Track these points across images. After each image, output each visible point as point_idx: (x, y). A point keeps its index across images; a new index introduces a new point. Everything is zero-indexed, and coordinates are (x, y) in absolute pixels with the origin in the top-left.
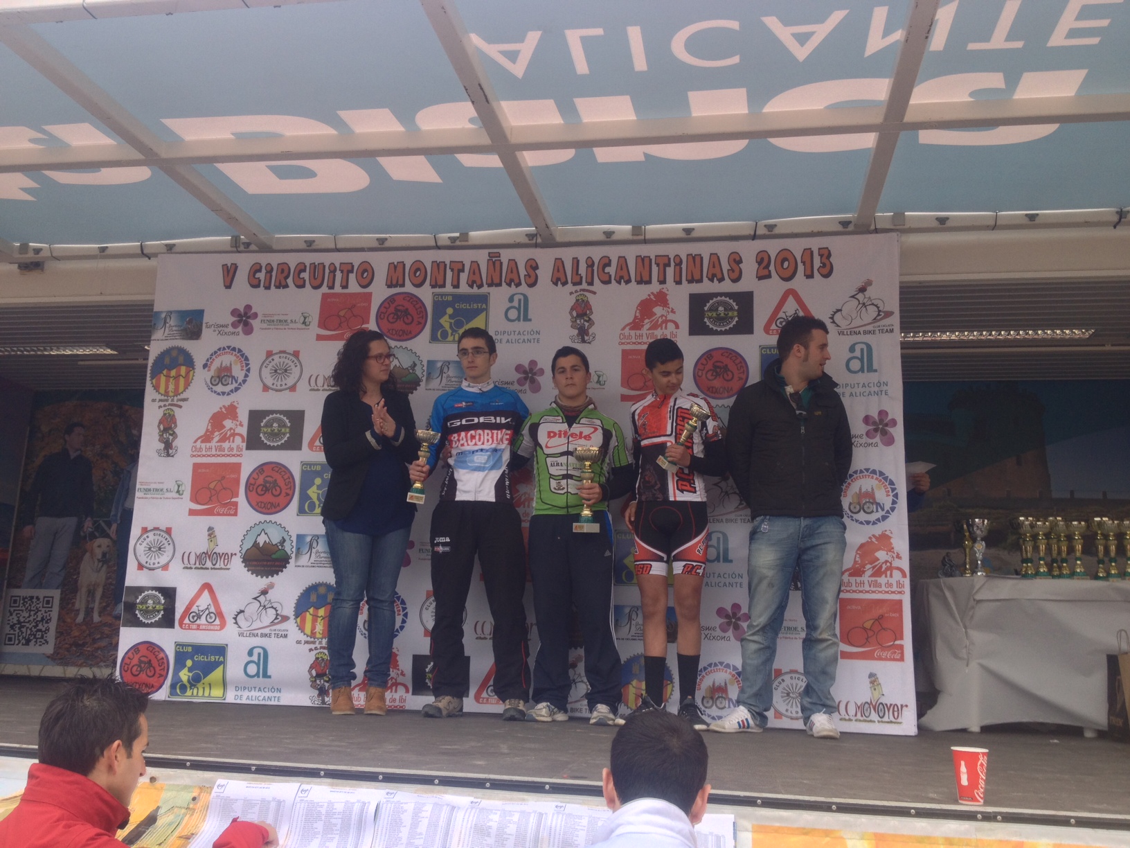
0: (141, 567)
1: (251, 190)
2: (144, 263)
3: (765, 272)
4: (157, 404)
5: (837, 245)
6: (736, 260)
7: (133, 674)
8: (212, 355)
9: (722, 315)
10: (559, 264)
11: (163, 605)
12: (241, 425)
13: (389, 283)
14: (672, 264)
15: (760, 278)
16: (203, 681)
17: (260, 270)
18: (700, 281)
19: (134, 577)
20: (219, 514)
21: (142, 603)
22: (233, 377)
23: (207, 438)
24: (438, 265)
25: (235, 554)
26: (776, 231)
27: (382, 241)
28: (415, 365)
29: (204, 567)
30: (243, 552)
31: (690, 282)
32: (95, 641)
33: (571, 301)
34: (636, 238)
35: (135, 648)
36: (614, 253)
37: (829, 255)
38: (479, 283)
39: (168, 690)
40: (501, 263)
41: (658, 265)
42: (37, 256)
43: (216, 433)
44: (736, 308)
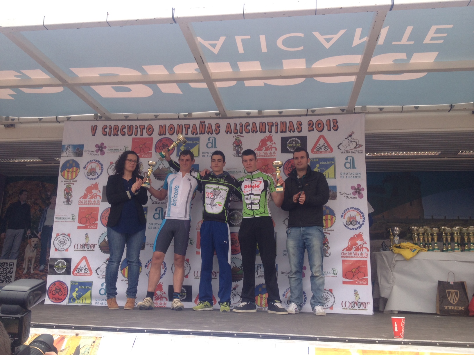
0: (56, 250)
1: (104, 96)
2: (58, 124)
3: (312, 129)
4: (63, 183)
5: (341, 119)
6: (300, 124)
7: (53, 294)
8: (87, 163)
9: (294, 145)
10: (229, 126)
11: (66, 265)
12: (100, 192)
13: (160, 134)
14: (274, 125)
15: (309, 131)
16: (82, 297)
17: (106, 128)
18: (286, 132)
19: (53, 254)
20: (90, 228)
21: (57, 265)
22: (96, 172)
23: (85, 197)
24: (180, 126)
25: (96, 244)
26: (315, 113)
27: (156, 116)
29: (84, 250)
30: (99, 243)
31: (281, 132)
33: (234, 140)
34: (259, 115)
35: (54, 283)
36: (251, 121)
37: (337, 122)
38: (196, 133)
39: (68, 301)
40: (205, 125)
41: (268, 126)
42: (13, 122)
43: (89, 195)
44: (300, 142)
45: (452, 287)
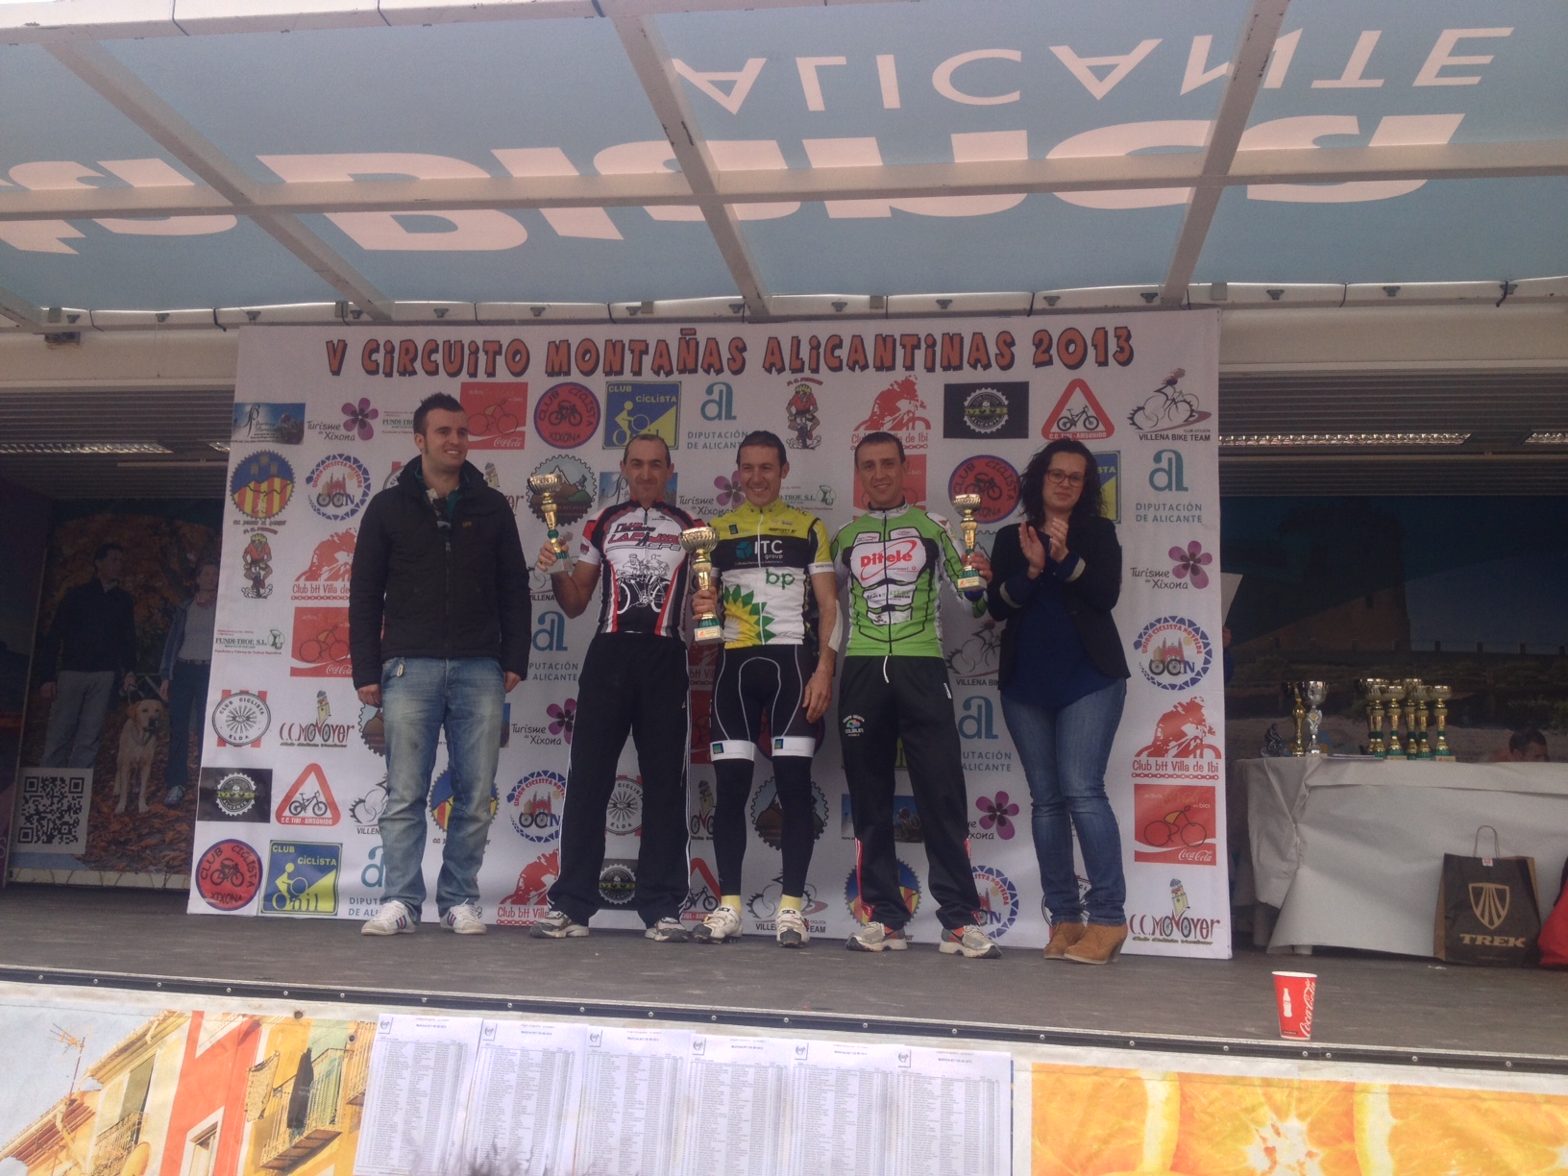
0: (222, 742)
1: (368, 244)
2: (216, 335)
3: (1046, 357)
4: (241, 528)
5: (1140, 325)
6: (1007, 341)
7: (214, 883)
8: (318, 465)
9: (988, 412)
10: (773, 346)
11: (254, 792)
13: (550, 370)
14: (923, 345)
15: (1038, 364)
16: (307, 891)
17: (377, 350)
18: (959, 367)
19: (212, 756)
20: (331, 675)
21: (224, 789)
22: (348, 496)
23: (312, 574)
24: (614, 345)
26: (1059, 305)
27: (538, 311)
28: (585, 479)
29: (312, 743)
30: (363, 724)
31: (946, 368)
32: (141, 837)
33: (791, 392)
34: (875, 311)
35: (217, 849)
36: (846, 330)
37: (1129, 337)
38: (667, 368)
39: (262, 903)
40: (697, 344)
41: (904, 347)
42: (72, 325)
43: (325, 569)
44: (1006, 402)
45: (1488, 874)
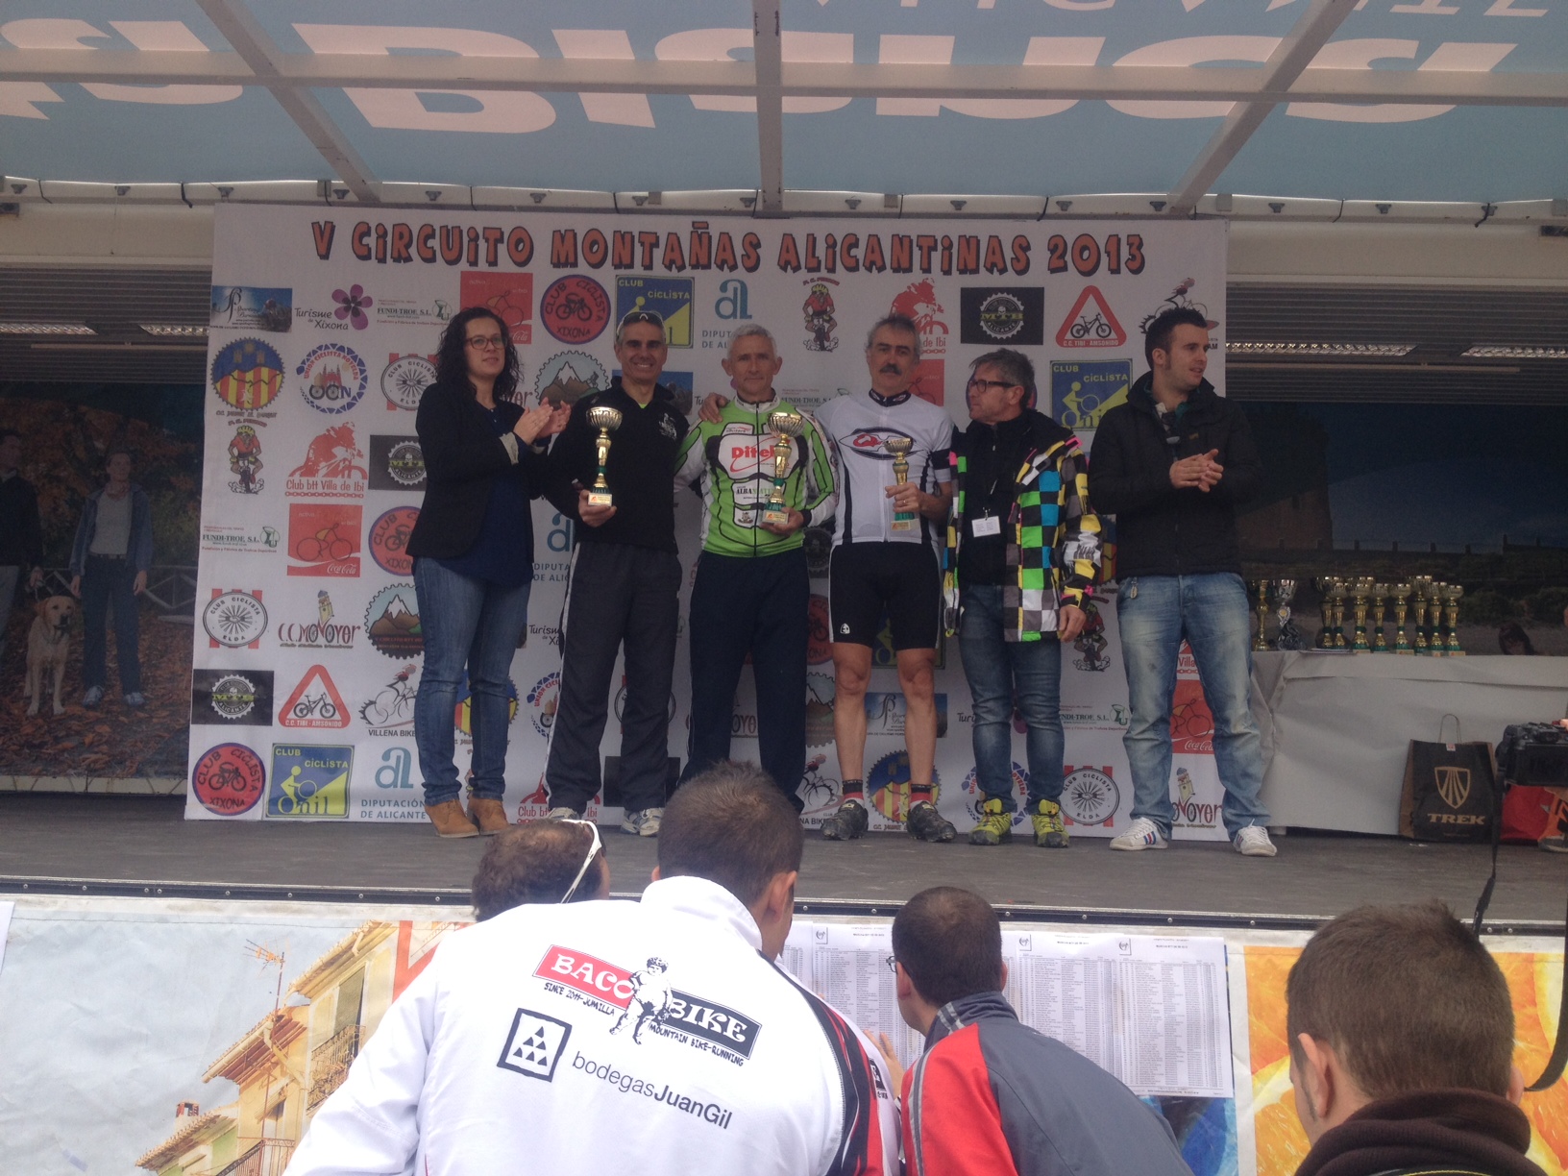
0: (215, 642)
1: (376, 121)
2: (185, 210)
3: (1060, 263)
4: (225, 419)
5: (1152, 233)
6: (1023, 246)
7: (211, 787)
8: (309, 355)
9: (1003, 317)
10: (788, 243)
11: (253, 694)
12: (360, 455)
13: (555, 260)
14: (940, 247)
15: (1053, 270)
16: (315, 794)
17: (368, 233)
18: (976, 271)
19: (204, 657)
20: (333, 574)
21: (221, 691)
22: (344, 389)
23: (308, 469)
24: (623, 237)
25: (359, 628)
26: (1072, 210)
27: (538, 197)
28: (596, 376)
29: (315, 644)
30: (370, 625)
31: (962, 271)
32: (57, 740)
33: (807, 291)
34: (889, 210)
35: (214, 753)
36: (862, 229)
37: (1141, 245)
38: (679, 263)
39: (266, 806)
40: (710, 238)
41: (921, 248)
42: (19, 195)
43: (323, 464)
44: (1022, 308)
45: (1451, 759)
